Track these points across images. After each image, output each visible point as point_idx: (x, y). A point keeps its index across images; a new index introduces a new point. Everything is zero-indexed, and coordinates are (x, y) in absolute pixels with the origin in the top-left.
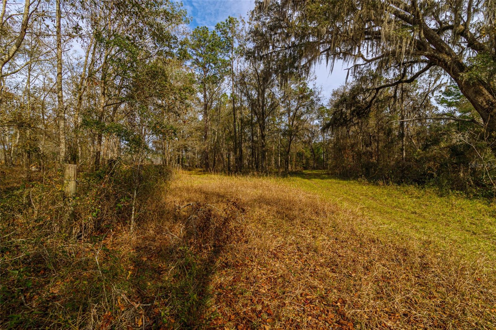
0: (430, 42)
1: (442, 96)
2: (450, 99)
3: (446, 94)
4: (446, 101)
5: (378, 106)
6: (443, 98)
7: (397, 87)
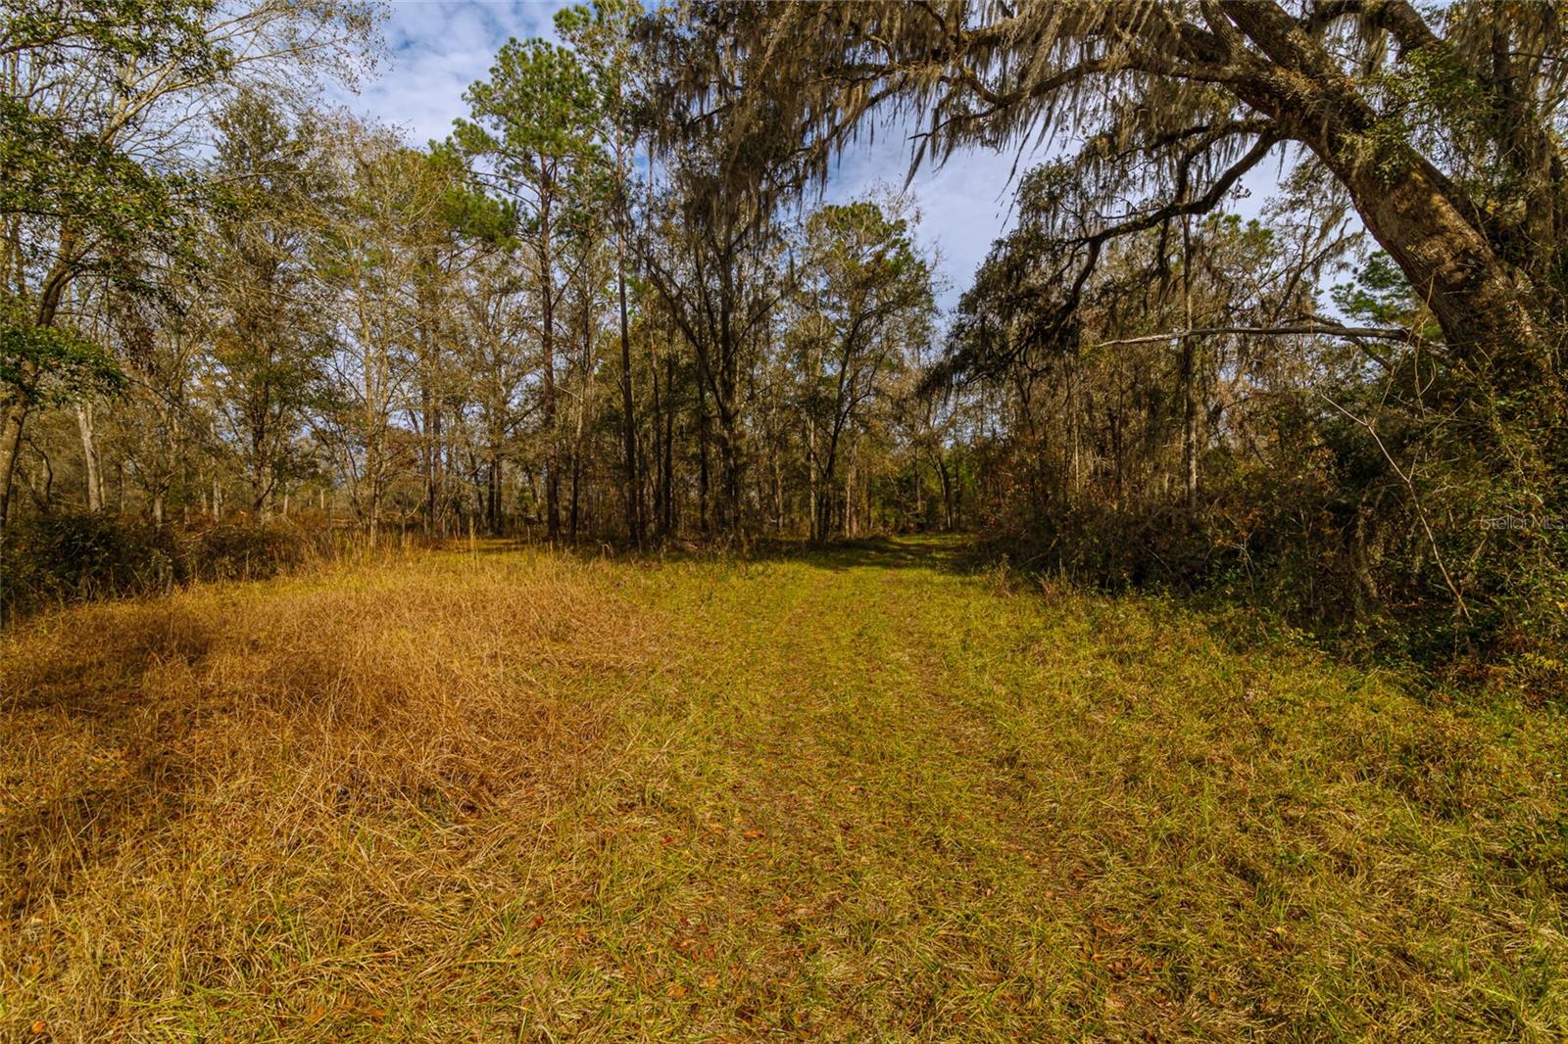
0: (1244, 29)
1: (1357, 288)
2: (1384, 298)
3: (1369, 280)
4: (1370, 304)
5: (1112, 309)
6: (1361, 293)
7: (1164, 232)
